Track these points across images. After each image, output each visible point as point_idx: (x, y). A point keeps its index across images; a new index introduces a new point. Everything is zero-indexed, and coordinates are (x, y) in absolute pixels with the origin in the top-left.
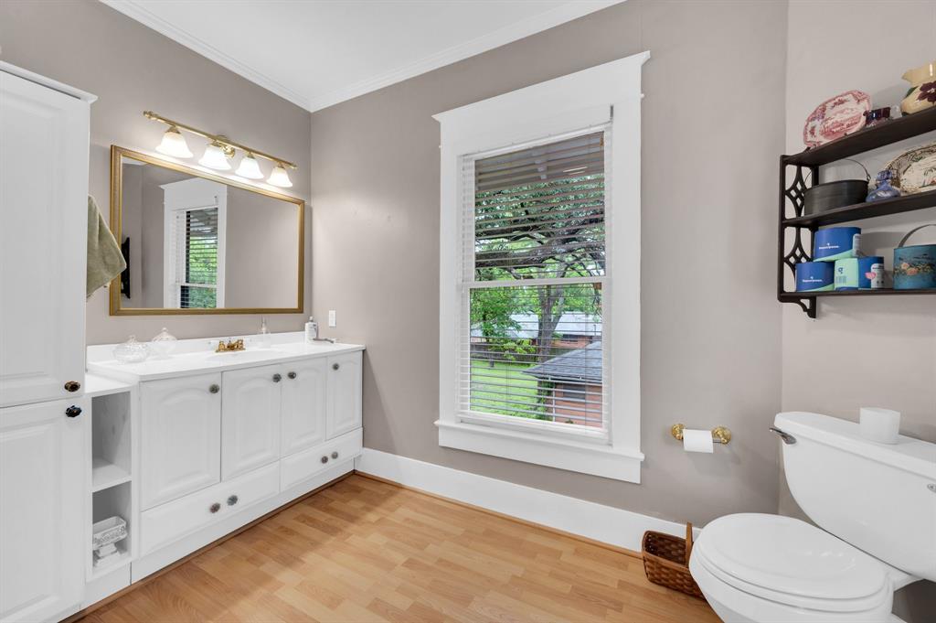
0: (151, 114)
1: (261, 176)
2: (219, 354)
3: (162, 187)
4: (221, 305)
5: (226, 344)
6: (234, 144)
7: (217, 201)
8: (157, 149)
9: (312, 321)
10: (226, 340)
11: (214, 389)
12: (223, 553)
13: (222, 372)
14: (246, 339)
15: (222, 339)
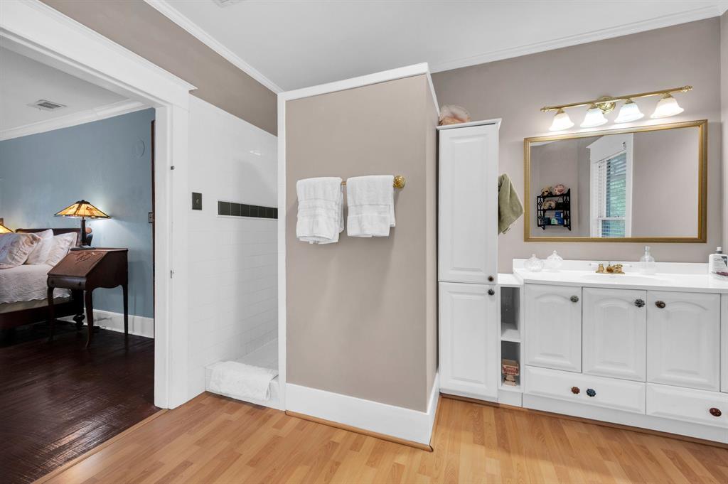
0: (544, 109)
1: (642, 115)
2: (598, 274)
3: (588, 147)
4: (629, 235)
5: (605, 267)
6: (612, 99)
7: (625, 147)
8: (551, 129)
9: (720, 252)
10: (606, 264)
11: (574, 300)
12: (583, 429)
13: (582, 287)
14: (625, 265)
15: (601, 262)
